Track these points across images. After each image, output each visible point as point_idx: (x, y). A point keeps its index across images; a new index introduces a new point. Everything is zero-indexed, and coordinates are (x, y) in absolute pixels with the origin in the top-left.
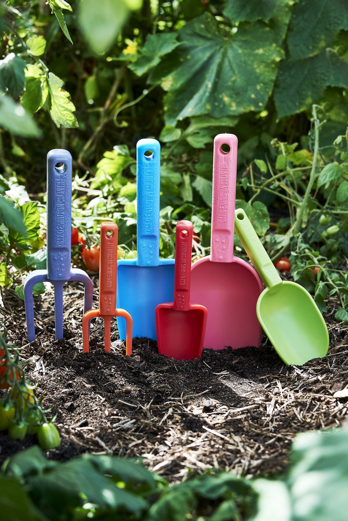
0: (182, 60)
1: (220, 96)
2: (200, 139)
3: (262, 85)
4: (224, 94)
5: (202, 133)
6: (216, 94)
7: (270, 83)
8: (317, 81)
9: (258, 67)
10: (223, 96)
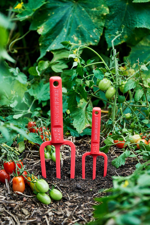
0: (49, 15)
1: (72, 37)
2: (59, 66)
3: (96, 29)
4: (74, 35)
5: (60, 62)
6: (69, 36)
7: (101, 28)
8: (129, 24)
9: (94, 19)
10: (73, 37)
